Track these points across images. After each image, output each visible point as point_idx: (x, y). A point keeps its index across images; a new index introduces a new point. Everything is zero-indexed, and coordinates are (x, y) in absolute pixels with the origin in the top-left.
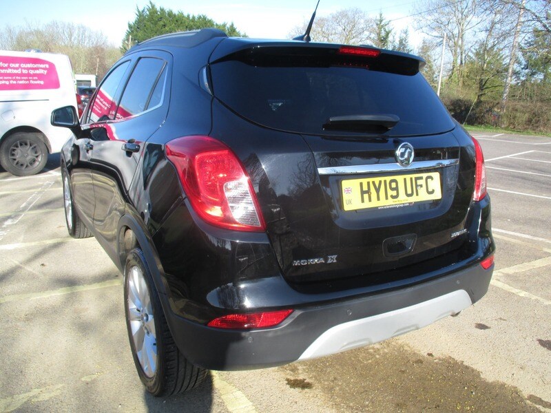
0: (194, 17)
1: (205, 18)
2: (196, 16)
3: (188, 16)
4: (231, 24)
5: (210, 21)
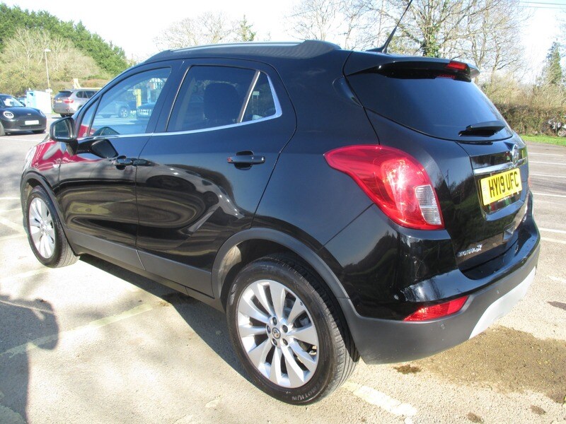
0: (33, 13)
1: (47, 15)
2: (37, 12)
3: (27, 11)
4: (79, 22)
5: (54, 17)
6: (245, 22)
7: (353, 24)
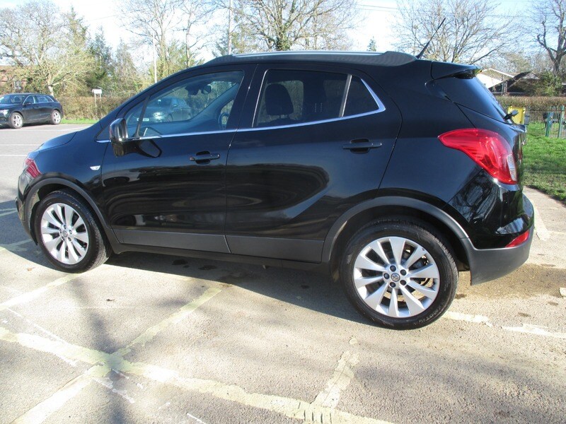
6: (74, 16)
7: (192, 20)
